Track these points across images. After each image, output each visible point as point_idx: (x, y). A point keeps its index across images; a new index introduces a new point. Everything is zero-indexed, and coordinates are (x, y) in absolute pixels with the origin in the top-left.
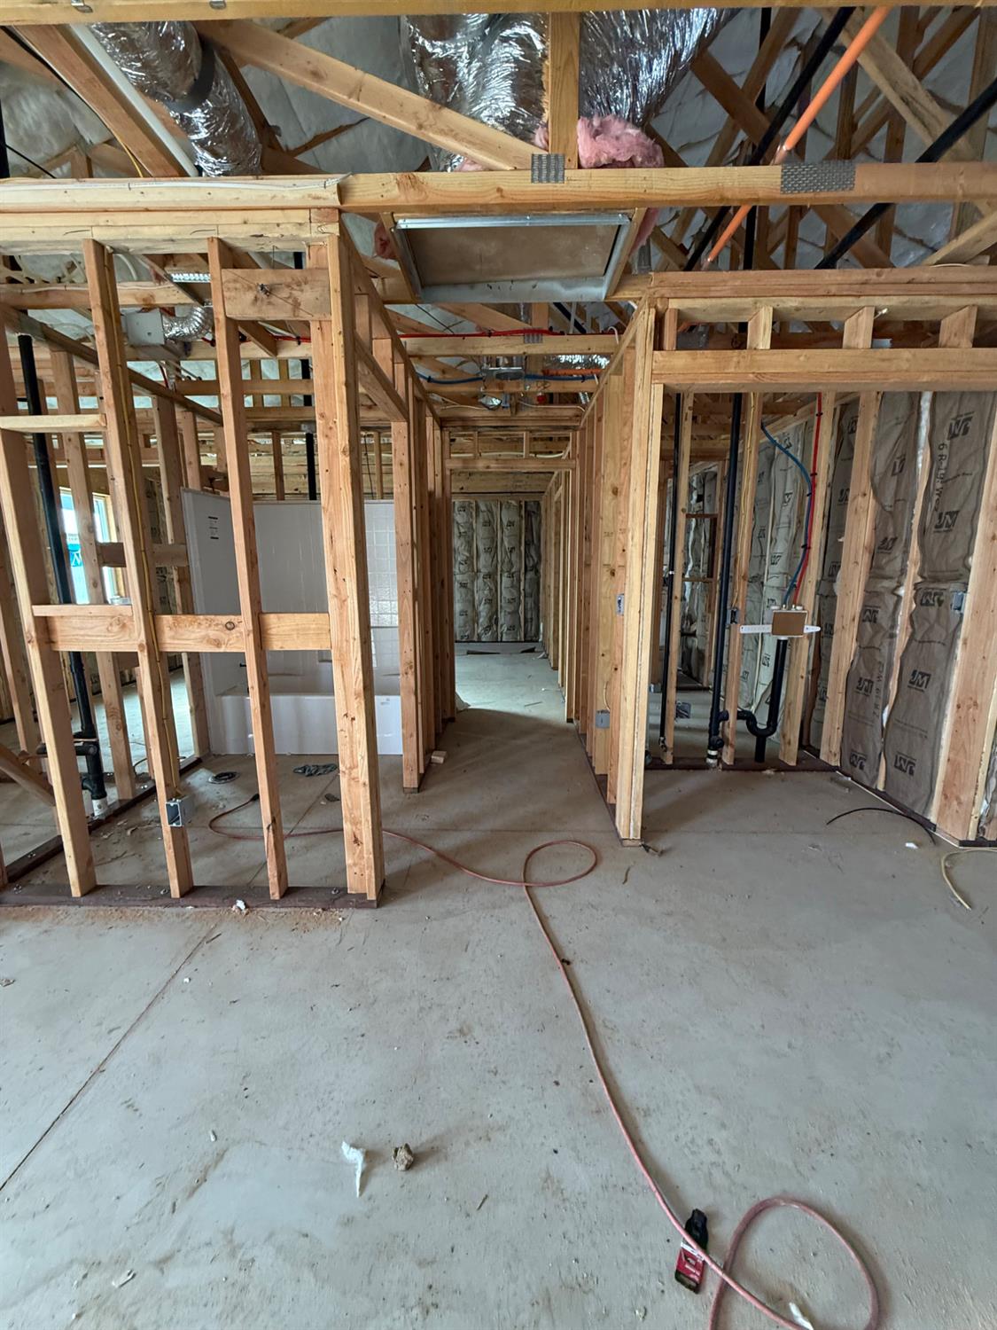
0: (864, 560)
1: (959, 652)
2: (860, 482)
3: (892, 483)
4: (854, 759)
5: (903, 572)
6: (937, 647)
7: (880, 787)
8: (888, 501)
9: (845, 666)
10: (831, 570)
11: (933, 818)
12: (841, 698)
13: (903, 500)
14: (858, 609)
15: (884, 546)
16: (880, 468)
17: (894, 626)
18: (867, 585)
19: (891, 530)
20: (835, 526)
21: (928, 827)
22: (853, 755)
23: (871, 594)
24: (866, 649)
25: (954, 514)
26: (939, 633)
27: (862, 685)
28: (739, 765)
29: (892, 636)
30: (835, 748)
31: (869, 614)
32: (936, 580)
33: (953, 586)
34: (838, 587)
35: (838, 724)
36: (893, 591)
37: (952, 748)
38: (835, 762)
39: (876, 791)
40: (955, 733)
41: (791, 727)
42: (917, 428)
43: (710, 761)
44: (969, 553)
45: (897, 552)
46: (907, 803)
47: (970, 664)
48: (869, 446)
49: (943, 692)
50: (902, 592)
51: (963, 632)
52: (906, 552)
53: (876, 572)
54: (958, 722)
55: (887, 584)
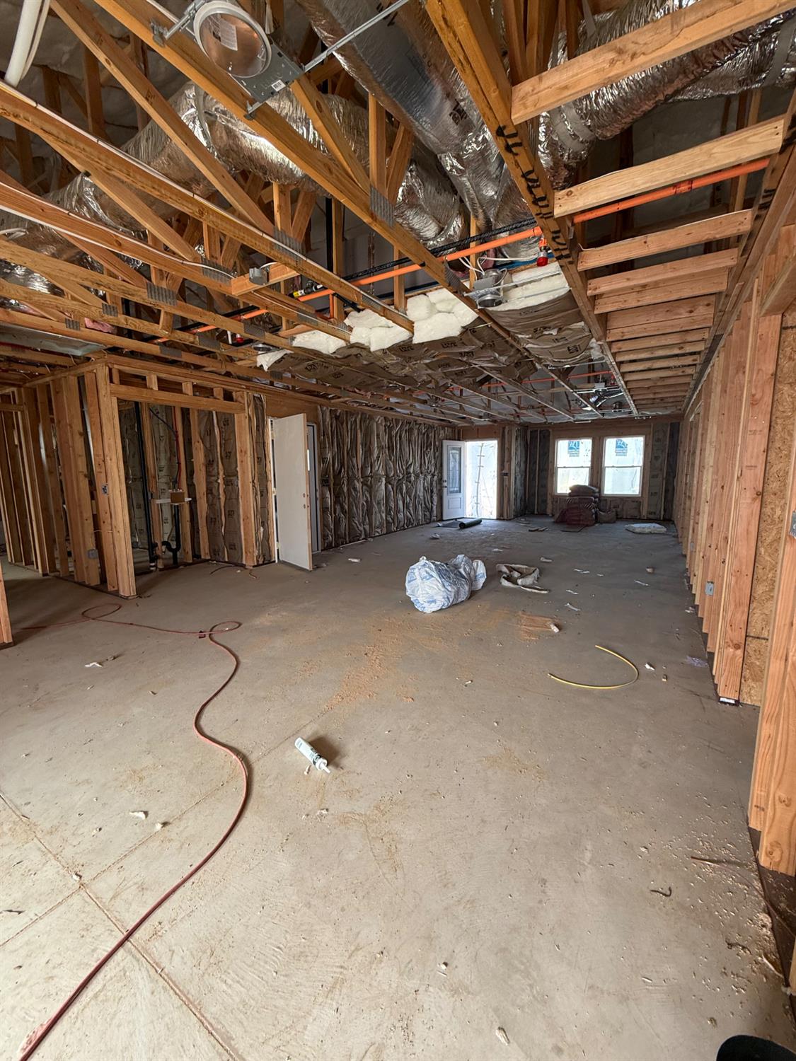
0: (203, 469)
1: (240, 500)
2: (195, 436)
3: (208, 438)
4: (215, 552)
5: (218, 474)
6: (234, 500)
7: (227, 560)
8: (208, 446)
9: (204, 514)
10: (190, 474)
11: (244, 562)
12: (205, 528)
13: (213, 445)
14: (205, 489)
15: (210, 463)
16: (203, 432)
17: (219, 495)
18: (207, 479)
19: (211, 457)
20: (189, 455)
21: (243, 566)
22: (214, 550)
23: (208, 483)
24: (211, 505)
25: (230, 453)
26: (234, 496)
27: (212, 521)
28: (167, 568)
29: (219, 499)
30: (207, 551)
31: (209, 491)
32: (229, 476)
33: (234, 478)
34: (195, 481)
35: (206, 540)
36: (216, 481)
37: (245, 535)
38: (208, 557)
39: (225, 562)
40: (244, 529)
41: (187, 544)
42: (213, 419)
43: (152, 569)
44: (237, 467)
45: (215, 466)
46: (235, 561)
47: (244, 505)
48: (196, 423)
49: (239, 515)
50: (219, 481)
51: (240, 494)
52: (218, 466)
53: (209, 474)
54: (244, 525)
55: (213, 478)
